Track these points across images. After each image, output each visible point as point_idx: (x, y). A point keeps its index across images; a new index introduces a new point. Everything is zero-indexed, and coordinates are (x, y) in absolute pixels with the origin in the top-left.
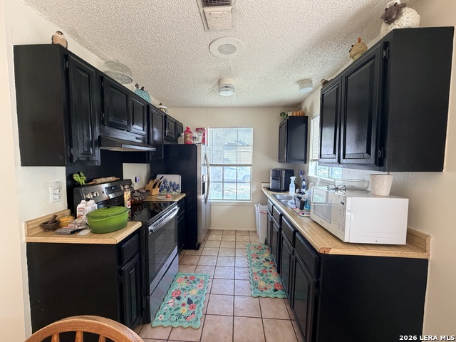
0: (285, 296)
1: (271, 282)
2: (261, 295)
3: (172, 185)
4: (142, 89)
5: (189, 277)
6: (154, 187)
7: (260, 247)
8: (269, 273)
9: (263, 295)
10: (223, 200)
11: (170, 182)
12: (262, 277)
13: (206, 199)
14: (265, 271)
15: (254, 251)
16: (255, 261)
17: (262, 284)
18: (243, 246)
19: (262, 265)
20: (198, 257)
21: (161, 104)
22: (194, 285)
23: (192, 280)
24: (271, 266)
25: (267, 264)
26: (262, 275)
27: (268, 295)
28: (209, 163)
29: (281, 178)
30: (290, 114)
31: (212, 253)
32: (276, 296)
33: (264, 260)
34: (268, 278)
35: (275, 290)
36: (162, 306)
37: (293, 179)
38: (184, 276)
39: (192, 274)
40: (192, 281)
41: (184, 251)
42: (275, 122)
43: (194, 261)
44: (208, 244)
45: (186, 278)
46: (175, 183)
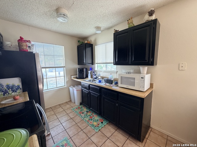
0: (107, 123)
1: (98, 120)
2: (100, 129)
7: (79, 108)
8: (93, 117)
9: (100, 128)
10: (48, 89)
12: (93, 121)
14: (91, 117)
15: (78, 111)
16: (83, 115)
17: (95, 124)
19: (88, 115)
24: (91, 114)
25: (89, 114)
26: (92, 120)
27: (102, 127)
29: (84, 72)
32: (104, 125)
33: (86, 112)
34: (95, 119)
35: (102, 123)
37: (89, 72)
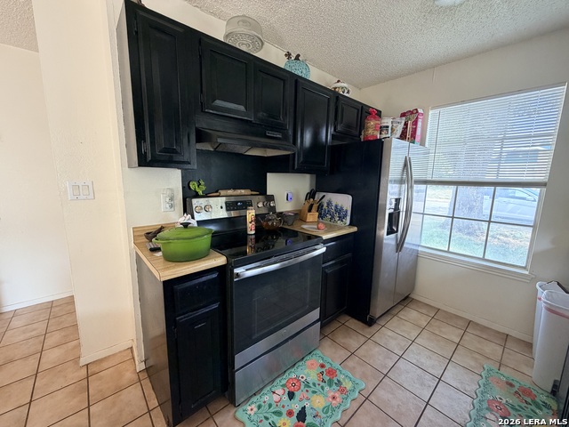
3: (339, 210)
4: (297, 58)
5: (328, 366)
6: (310, 211)
10: (448, 252)
11: (336, 206)
13: (400, 245)
18: (472, 363)
20: (363, 340)
21: (338, 81)
22: (327, 388)
23: (329, 376)
28: (415, 176)
31: (392, 344)
36: (265, 391)
38: (321, 362)
39: (336, 365)
40: (327, 378)
41: (348, 318)
43: (353, 342)
44: (394, 323)
45: (322, 366)
46: (342, 208)
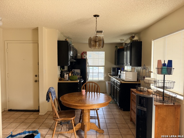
3: (77, 73)
10: (93, 80)
29: (115, 71)
30: (118, 48)
37: (119, 71)
42: (114, 50)
